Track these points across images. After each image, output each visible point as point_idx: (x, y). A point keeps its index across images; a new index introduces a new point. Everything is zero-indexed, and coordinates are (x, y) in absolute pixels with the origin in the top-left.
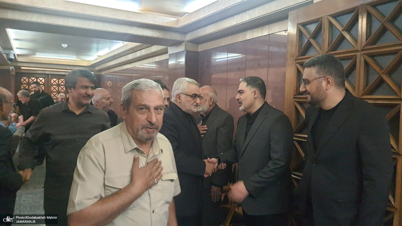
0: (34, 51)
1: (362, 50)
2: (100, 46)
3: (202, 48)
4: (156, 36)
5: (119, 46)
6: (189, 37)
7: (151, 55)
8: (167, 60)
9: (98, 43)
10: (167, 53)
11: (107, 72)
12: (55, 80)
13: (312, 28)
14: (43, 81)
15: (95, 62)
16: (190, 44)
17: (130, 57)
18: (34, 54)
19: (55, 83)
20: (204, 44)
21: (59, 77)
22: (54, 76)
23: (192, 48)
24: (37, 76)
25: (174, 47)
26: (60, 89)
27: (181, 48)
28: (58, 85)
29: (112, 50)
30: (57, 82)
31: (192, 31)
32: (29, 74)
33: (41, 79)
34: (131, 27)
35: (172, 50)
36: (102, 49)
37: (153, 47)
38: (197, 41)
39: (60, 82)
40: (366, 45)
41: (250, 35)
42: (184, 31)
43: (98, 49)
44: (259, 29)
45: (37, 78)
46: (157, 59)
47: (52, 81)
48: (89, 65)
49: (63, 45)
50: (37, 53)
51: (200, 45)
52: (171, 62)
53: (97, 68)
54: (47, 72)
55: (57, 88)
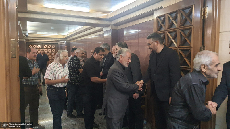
0: (36, 31)
1: (179, 28)
2: (69, 28)
3: (119, 28)
4: (97, 23)
5: (79, 28)
6: (113, 23)
7: (95, 32)
8: (103, 34)
9: (68, 26)
10: (103, 30)
11: (73, 41)
12: (46, 46)
13: (162, 18)
14: (40, 46)
15: (67, 36)
16: (113, 26)
17: (85, 33)
18: (36, 33)
19: (46, 48)
20: (120, 26)
21: (48, 44)
22: (45, 44)
23: (114, 28)
24: (37, 44)
25: (106, 28)
26: (49, 50)
27: (109, 28)
28: (48, 49)
29: (75, 30)
30: (47, 47)
31: (114, 20)
32: (33, 43)
33: (39, 45)
34: (86, 19)
35: (105, 29)
36: (71, 29)
37: (96, 27)
38: (117, 25)
39: (49, 47)
40: (180, 26)
41: (140, 21)
42: (110, 20)
43: (68, 29)
44: (144, 18)
45: (37, 45)
46: (99, 33)
47: (45, 47)
48: (64, 37)
49: (52, 28)
50: (38, 32)
51: (118, 27)
52: (105, 35)
53: (68, 39)
54: (42, 42)
55: (47, 50)
